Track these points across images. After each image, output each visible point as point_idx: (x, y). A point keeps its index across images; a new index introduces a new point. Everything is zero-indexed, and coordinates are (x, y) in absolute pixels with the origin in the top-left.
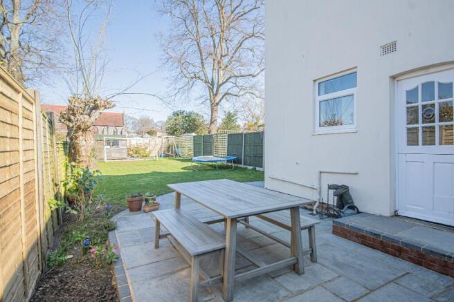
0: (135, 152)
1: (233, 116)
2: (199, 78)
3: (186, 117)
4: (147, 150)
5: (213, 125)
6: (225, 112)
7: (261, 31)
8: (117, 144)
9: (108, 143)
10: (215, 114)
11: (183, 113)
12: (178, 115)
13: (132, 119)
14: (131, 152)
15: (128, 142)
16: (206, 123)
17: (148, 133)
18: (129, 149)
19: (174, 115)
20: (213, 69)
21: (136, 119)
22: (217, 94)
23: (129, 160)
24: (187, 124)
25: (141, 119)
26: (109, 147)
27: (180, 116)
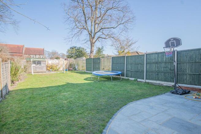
0: (51, 68)
1: (101, 50)
2: (85, 29)
3: (77, 50)
4: (58, 67)
5: (92, 54)
6: (97, 47)
7: (116, 6)
8: (40, 63)
9: (34, 62)
10: (93, 48)
11: (75, 47)
12: (73, 49)
13: (47, 52)
14: (48, 68)
15: (47, 62)
16: (88, 53)
17: (56, 58)
18: (47, 67)
19: (71, 48)
20: (91, 25)
21: (50, 52)
22: (94, 38)
23: (47, 73)
24: (78, 53)
25: (52, 52)
26: (35, 65)
27: (74, 49)
